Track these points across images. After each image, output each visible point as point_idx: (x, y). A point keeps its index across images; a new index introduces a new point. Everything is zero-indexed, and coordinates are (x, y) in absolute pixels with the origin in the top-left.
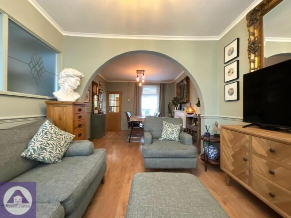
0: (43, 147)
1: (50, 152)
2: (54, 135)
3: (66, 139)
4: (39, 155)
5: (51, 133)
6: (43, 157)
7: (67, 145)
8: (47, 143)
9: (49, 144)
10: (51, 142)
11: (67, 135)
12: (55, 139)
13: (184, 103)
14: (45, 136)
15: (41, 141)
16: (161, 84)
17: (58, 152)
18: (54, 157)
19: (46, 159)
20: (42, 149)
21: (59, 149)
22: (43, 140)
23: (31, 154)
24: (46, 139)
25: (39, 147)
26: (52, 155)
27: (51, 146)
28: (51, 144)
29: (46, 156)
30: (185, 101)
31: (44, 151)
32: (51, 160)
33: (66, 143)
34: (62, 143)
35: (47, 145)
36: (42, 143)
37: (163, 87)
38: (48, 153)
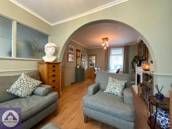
0: (17, 88)
1: (21, 91)
2: (25, 82)
3: (33, 84)
4: (15, 92)
5: (23, 80)
6: (17, 94)
7: (34, 87)
8: (20, 86)
9: (21, 87)
10: (23, 86)
11: (35, 82)
12: (26, 84)
13: (143, 60)
14: (20, 82)
15: (17, 84)
16: (125, 46)
17: (27, 91)
18: (24, 94)
19: (19, 95)
20: (17, 89)
21: (28, 90)
22: (18, 84)
23: (11, 91)
24: (20, 83)
25: (15, 87)
26: (23, 93)
27: (22, 88)
28: (23, 87)
29: (19, 93)
30: (144, 59)
31: (18, 90)
32: (22, 96)
33: (33, 87)
34: (30, 86)
35: (20, 87)
36: (17, 85)
37: (127, 48)
38: (20, 92)
